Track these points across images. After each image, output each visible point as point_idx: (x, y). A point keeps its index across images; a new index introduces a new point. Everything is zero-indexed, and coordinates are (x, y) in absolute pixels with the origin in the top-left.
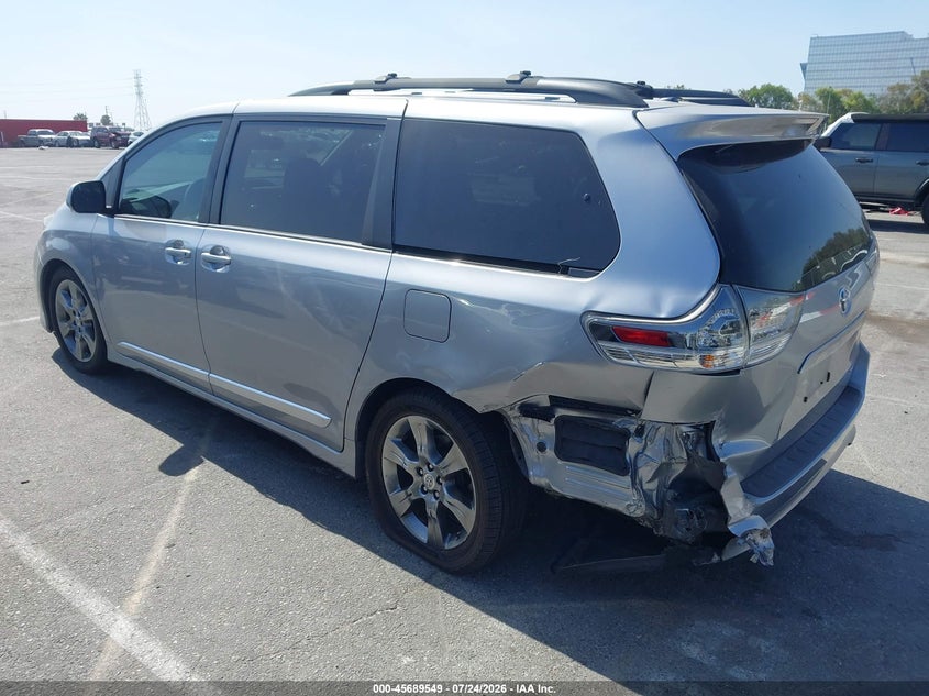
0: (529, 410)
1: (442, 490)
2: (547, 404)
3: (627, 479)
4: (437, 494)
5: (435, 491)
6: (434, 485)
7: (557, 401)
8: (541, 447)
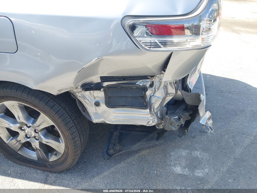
0: (87, 87)
1: (39, 135)
2: (100, 81)
3: (148, 110)
4: (37, 138)
5: (35, 137)
6: (33, 134)
7: (104, 79)
8: (97, 104)
